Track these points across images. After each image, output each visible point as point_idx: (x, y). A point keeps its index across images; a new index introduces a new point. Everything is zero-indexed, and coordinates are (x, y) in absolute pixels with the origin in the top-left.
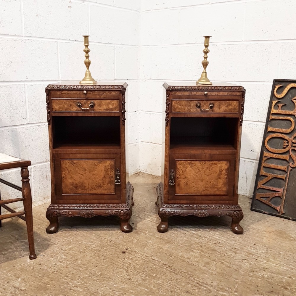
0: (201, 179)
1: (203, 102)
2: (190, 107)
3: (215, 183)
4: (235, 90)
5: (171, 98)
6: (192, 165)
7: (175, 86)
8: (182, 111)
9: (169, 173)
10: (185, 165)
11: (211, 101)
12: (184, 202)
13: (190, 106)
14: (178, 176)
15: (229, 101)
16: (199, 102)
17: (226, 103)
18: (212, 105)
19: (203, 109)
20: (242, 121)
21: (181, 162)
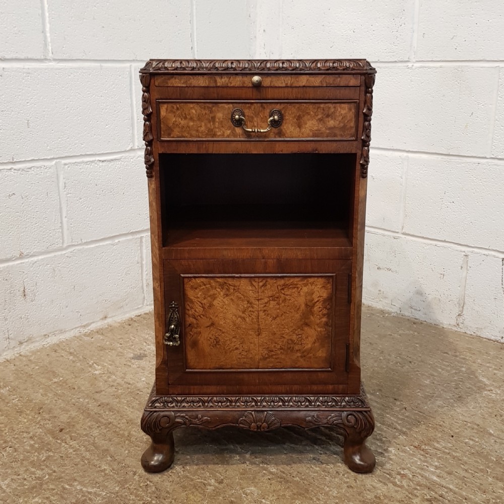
0: (256, 326)
1: (250, 108)
2: (214, 124)
3: (294, 337)
4: (344, 70)
5: (155, 95)
6: (228, 290)
7: (165, 61)
8: (192, 136)
9: (166, 312)
10: (208, 290)
11: (273, 105)
12: (213, 389)
13: (213, 118)
14: (190, 320)
15: (327, 105)
16: (239, 107)
17: (319, 110)
18: (276, 117)
19: (252, 128)
20: (365, 163)
21: (198, 281)
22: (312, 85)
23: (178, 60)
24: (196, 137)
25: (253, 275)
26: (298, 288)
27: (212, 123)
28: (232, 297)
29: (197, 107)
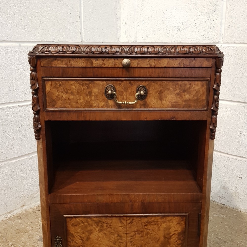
1: (120, 84)
2: (91, 97)
4: (198, 54)
5: (41, 74)
6: (102, 226)
7: (49, 45)
8: (72, 107)
9: (52, 245)
10: (86, 227)
11: (140, 82)
13: (90, 93)
15: (184, 82)
16: (111, 83)
17: (177, 86)
18: (142, 92)
19: (121, 101)
20: (214, 128)
21: (78, 220)
22: (172, 66)
23: (60, 45)
24: (76, 108)
25: (122, 215)
26: (158, 224)
27: (89, 97)
28: (105, 232)
29: (77, 84)
